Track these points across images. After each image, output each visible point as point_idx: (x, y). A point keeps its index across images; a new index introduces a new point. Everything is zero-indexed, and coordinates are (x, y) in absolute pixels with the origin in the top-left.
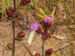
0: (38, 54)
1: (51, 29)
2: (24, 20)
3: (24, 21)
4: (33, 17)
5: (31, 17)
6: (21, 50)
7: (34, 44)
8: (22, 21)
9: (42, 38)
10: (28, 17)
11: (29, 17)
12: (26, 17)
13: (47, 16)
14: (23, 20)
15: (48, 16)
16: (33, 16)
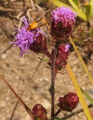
0: (39, 107)
1: (89, 41)
2: (18, 17)
3: (17, 20)
4: (40, 8)
5: (34, 9)
6: (8, 99)
7: (44, 81)
8: (12, 18)
9: (49, 64)
10: (28, 8)
11: (30, 10)
12: (22, 7)
13: (77, 5)
14: (14, 16)
15: (80, 5)
16: (41, 5)
